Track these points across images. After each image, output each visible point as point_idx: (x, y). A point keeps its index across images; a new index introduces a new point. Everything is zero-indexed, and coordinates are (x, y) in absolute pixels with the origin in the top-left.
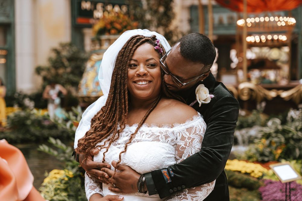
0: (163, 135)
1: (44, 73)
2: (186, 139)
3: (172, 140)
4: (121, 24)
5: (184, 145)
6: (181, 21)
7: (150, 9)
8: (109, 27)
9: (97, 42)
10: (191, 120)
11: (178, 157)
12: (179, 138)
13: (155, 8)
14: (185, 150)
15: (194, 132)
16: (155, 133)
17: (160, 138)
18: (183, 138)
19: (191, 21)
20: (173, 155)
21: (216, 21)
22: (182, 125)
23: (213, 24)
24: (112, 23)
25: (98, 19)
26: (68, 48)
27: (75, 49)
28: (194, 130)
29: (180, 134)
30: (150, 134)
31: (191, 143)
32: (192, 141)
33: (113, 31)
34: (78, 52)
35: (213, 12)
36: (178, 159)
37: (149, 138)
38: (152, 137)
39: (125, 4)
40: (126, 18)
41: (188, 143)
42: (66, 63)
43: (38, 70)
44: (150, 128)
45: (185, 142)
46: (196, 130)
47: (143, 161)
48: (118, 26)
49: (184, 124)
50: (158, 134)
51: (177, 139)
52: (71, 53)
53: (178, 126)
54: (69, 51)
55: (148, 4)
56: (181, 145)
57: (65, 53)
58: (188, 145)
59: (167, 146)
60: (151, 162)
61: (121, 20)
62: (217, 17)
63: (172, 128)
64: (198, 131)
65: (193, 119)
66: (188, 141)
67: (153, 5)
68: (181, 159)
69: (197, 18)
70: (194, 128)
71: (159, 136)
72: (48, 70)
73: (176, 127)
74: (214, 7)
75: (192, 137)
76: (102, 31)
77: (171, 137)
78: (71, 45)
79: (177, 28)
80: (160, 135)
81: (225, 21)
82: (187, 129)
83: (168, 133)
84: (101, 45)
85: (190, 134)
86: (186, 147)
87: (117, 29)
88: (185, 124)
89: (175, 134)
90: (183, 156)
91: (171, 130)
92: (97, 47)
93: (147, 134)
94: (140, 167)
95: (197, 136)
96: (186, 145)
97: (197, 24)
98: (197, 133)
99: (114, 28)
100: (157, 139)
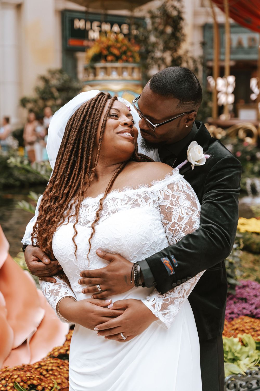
0: (142, 197)
1: (30, 106)
2: (171, 198)
3: (154, 202)
4: (119, 48)
5: (170, 204)
6: (192, 44)
7: (156, 29)
8: (105, 52)
9: (91, 70)
10: (171, 175)
11: (167, 222)
12: (161, 198)
13: (161, 27)
14: (173, 210)
15: (176, 188)
16: (132, 198)
17: (139, 202)
18: (166, 197)
19: (203, 44)
20: (159, 220)
21: (235, 43)
22: (160, 181)
23: (231, 48)
24: (108, 48)
25: (94, 40)
26: (58, 76)
27: (66, 76)
28: (176, 186)
29: (161, 192)
30: (126, 200)
31: (177, 202)
32: (177, 199)
33: (109, 58)
34: (70, 80)
35: (231, 33)
36: (167, 224)
37: (126, 204)
38: (130, 203)
39: (125, 23)
40: (126, 42)
41: (174, 202)
42: (56, 94)
43: (24, 102)
44: (123, 193)
45: (170, 201)
46: (178, 187)
47: (130, 233)
48: (116, 52)
49: (163, 180)
50: (136, 198)
51: (159, 199)
52: (62, 81)
53: (158, 184)
54: (59, 79)
55: (153, 23)
56: (166, 205)
57: (54, 82)
58: (174, 204)
59: (151, 210)
60: (139, 232)
61: (119, 45)
62: (235, 38)
63: (150, 187)
64: (181, 187)
65: (172, 173)
66: (173, 199)
67: (160, 24)
68: (171, 223)
69: (212, 40)
70: (176, 184)
71: (137, 200)
72: (35, 101)
73: (155, 186)
74: (232, 26)
75: (176, 195)
76: (97, 58)
77: (152, 198)
78: (61, 71)
79: (187, 52)
80: (139, 198)
81: (245, 44)
82: (168, 186)
83: (147, 194)
84: (95, 75)
85: (173, 192)
86: (173, 207)
87: (114, 55)
88: (165, 180)
89: (155, 194)
90: (173, 218)
91: (149, 190)
92: (91, 77)
93: (121, 200)
94: (127, 242)
95: (181, 193)
96: (171, 204)
97: (212, 47)
98: (180, 189)
99: (111, 54)
100: (136, 204)
